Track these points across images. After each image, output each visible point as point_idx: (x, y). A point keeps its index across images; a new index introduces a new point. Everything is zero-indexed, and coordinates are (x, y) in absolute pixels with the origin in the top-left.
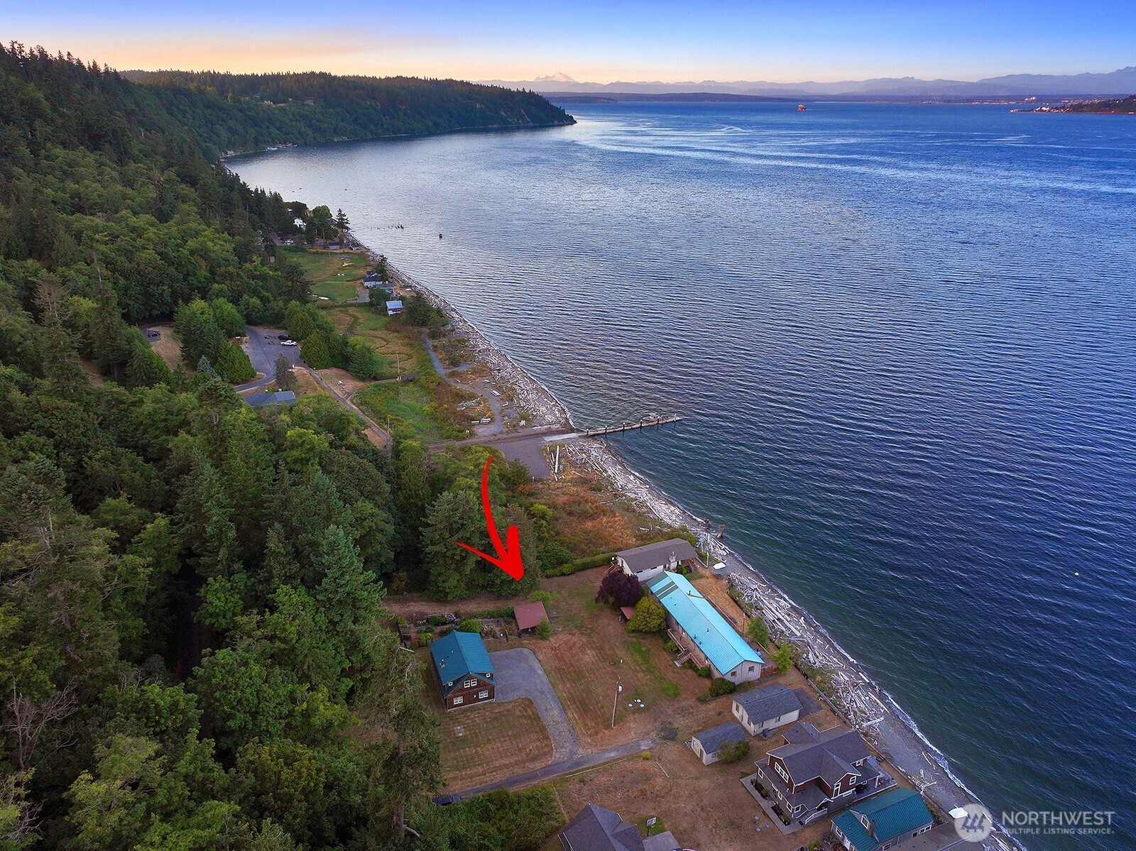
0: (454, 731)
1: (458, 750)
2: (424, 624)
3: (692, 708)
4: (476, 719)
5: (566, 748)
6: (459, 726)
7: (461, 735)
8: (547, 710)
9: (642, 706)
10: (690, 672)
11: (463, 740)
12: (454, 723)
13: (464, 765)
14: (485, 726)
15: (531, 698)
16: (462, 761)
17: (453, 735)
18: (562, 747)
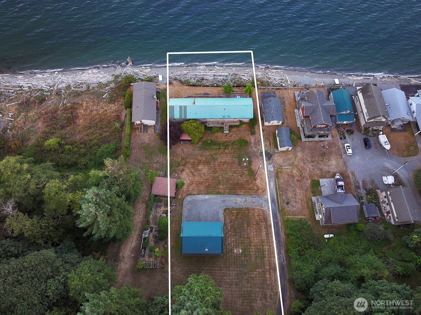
0: (237, 254)
1: (250, 254)
2: (145, 251)
3: (256, 139)
4: (232, 240)
5: (263, 203)
6: (234, 250)
7: (241, 251)
8: (236, 203)
9: (247, 159)
10: (234, 129)
11: (244, 250)
12: (231, 252)
13: (261, 254)
14: (237, 237)
15: (225, 208)
16: (258, 254)
17: (240, 255)
18: (262, 204)
